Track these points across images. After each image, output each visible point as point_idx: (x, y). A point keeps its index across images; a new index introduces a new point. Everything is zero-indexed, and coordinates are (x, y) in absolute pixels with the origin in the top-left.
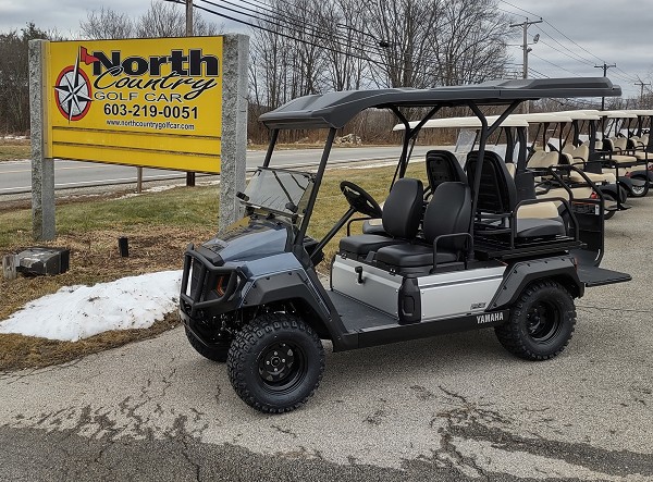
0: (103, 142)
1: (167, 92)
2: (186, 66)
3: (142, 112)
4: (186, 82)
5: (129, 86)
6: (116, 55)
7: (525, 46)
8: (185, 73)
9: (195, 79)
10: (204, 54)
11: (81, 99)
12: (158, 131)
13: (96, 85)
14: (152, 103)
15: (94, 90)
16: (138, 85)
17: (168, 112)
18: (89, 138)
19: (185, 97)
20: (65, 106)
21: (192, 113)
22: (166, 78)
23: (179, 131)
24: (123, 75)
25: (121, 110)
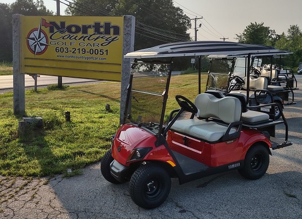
0: (55, 66)
1: (92, 42)
2: (102, 30)
3: (77, 51)
4: (102, 38)
5: (70, 39)
6: (63, 24)
7: (196, 28)
8: (102, 33)
9: (107, 36)
10: (112, 24)
11: (42, 44)
12: (86, 60)
13: (51, 38)
14: (83, 47)
15: (50, 40)
16: (75, 38)
17: (92, 52)
18: (47, 64)
19: (102, 45)
20: (33, 47)
21: (105, 53)
22: (91, 36)
23: (98, 61)
24: (67, 33)
25: (65, 50)
